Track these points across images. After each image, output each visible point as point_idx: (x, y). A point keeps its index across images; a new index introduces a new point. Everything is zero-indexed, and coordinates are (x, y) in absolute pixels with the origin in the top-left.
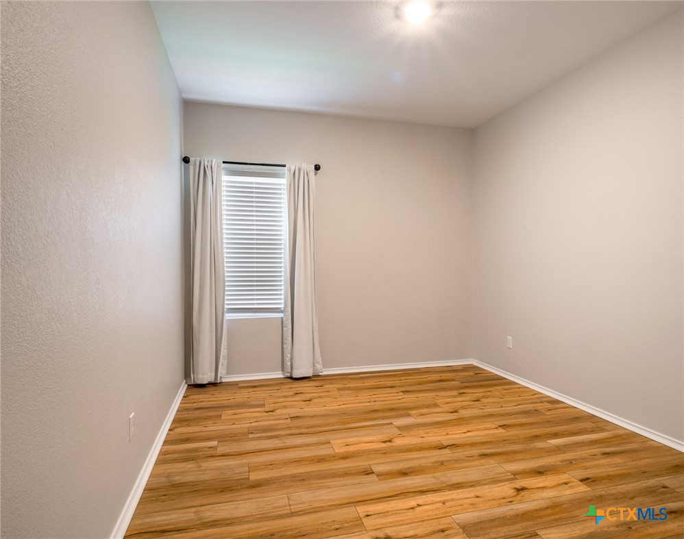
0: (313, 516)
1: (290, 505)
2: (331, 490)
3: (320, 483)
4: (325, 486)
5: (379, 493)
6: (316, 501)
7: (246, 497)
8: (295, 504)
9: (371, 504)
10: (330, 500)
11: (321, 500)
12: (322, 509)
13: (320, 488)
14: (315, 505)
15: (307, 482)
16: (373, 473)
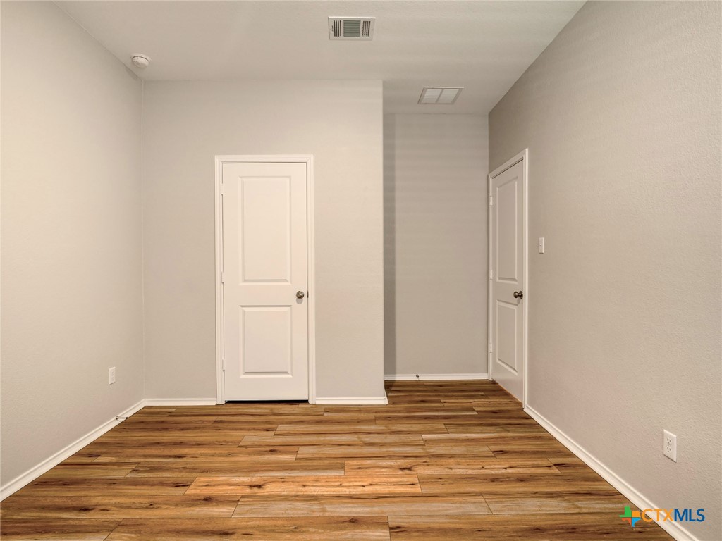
0: (462, 490)
1: (486, 502)
2: (446, 513)
3: (458, 523)
4: (452, 519)
5: (394, 502)
6: (460, 503)
7: (538, 517)
8: (481, 502)
9: (407, 493)
10: (446, 502)
11: (456, 503)
12: (454, 495)
13: (457, 517)
14: (461, 499)
15: (474, 526)
16: (391, 528)
